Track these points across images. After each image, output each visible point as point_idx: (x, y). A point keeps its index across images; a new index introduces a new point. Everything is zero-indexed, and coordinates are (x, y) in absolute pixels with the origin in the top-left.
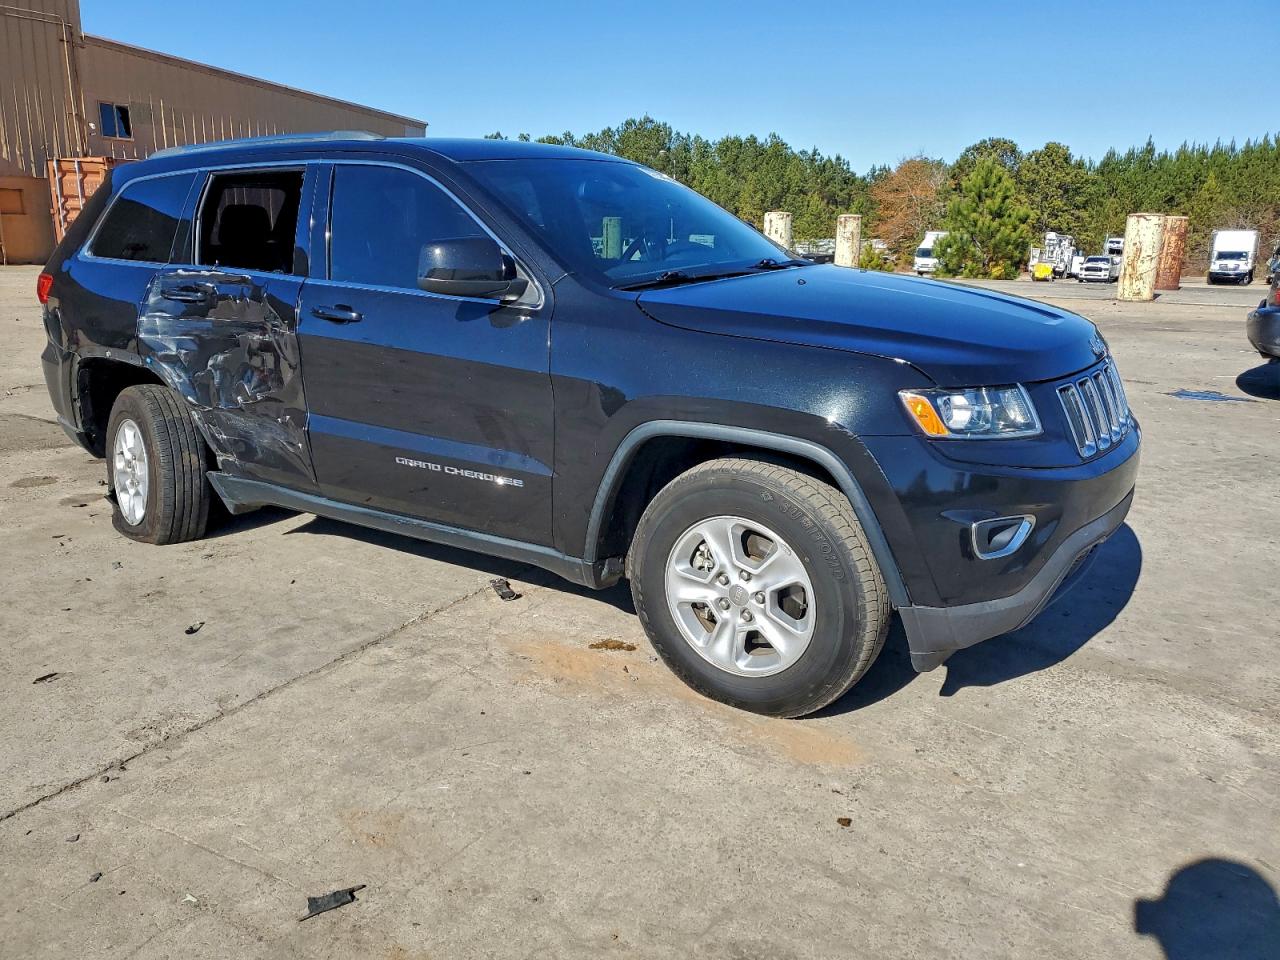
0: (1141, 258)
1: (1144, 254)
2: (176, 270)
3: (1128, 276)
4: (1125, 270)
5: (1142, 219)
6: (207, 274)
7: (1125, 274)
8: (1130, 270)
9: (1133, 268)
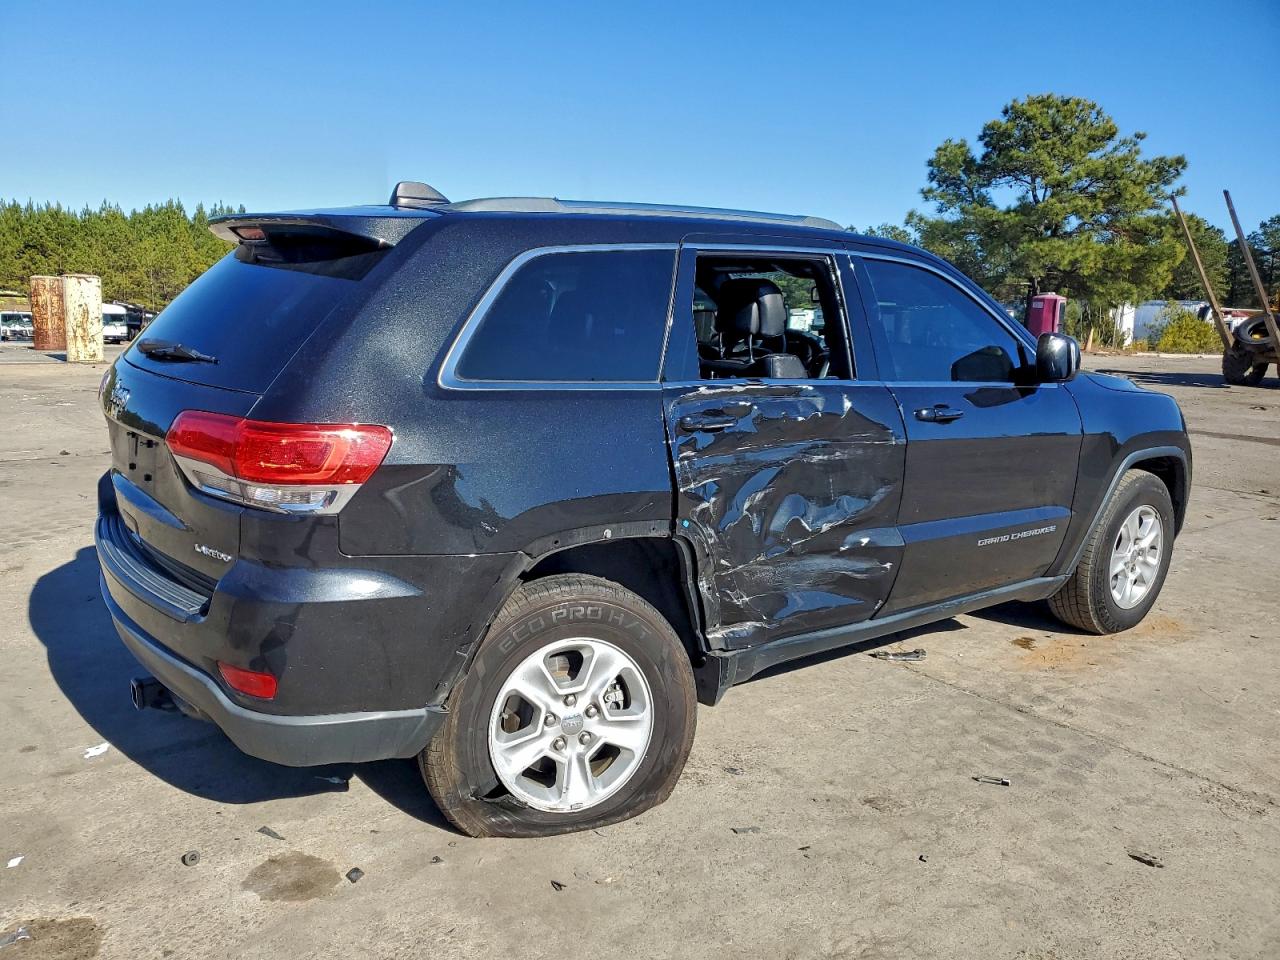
0: (90, 320)
1: (91, 316)
2: (696, 389)
3: (79, 339)
4: (75, 332)
5: (82, 281)
6: (742, 389)
7: (75, 337)
8: (80, 332)
9: (84, 330)
